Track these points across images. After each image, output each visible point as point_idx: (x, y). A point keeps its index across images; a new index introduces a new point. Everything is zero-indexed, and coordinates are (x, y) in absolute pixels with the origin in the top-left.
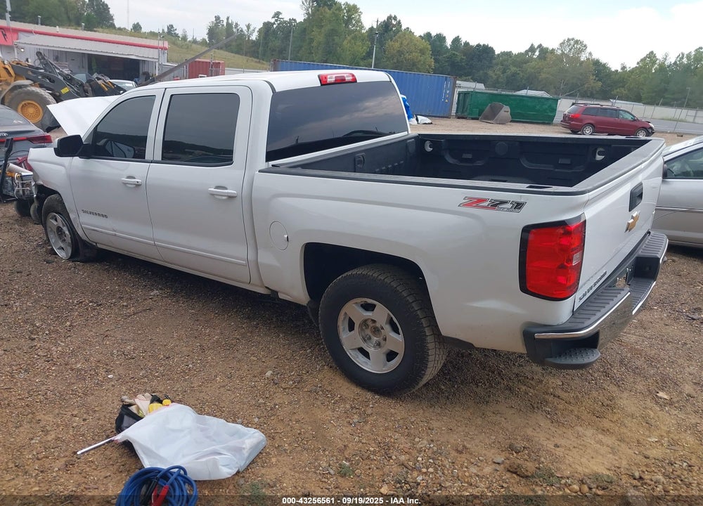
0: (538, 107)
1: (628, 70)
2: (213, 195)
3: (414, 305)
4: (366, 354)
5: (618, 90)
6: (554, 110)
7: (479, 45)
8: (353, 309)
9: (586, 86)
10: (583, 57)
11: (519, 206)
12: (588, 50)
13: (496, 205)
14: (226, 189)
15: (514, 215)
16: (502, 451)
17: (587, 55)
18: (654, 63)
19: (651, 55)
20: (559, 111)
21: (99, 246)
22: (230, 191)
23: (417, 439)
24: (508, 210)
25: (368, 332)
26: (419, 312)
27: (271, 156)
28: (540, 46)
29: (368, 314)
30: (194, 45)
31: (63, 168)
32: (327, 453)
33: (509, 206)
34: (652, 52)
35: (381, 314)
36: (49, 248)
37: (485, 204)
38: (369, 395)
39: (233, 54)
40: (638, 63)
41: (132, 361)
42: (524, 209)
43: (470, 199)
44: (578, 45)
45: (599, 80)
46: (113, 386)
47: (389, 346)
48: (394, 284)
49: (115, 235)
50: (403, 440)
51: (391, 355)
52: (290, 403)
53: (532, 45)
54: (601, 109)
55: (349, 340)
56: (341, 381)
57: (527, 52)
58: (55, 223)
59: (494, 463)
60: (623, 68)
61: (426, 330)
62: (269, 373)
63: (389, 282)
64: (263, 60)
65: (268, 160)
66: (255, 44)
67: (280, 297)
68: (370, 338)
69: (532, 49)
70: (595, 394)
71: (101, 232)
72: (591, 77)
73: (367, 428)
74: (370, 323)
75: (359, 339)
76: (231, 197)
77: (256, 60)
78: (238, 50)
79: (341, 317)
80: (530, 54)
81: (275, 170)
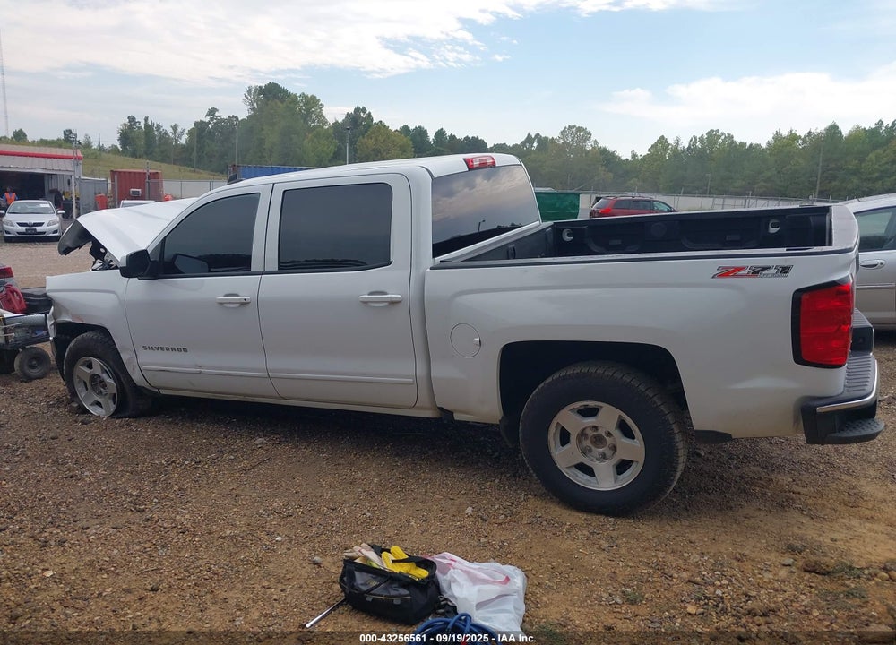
0: (558, 205)
1: (640, 157)
2: (365, 303)
3: (655, 399)
4: (589, 471)
5: (632, 181)
6: (576, 207)
7: (467, 138)
8: (568, 418)
9: (596, 179)
10: (588, 147)
11: (785, 270)
12: (593, 138)
13: (757, 272)
14: (386, 294)
15: (782, 280)
16: (784, 553)
17: (593, 143)
18: (667, 148)
19: (662, 140)
20: (583, 209)
21: (163, 392)
22: (391, 296)
23: (686, 555)
24: (773, 275)
25: (587, 443)
26: (662, 408)
27: (438, 249)
28: (538, 135)
29: (590, 421)
30: (103, 154)
31: (112, 295)
32: (598, 582)
33: (774, 271)
34: (662, 137)
35: (608, 417)
36: (76, 405)
37: (745, 272)
38: (601, 518)
39: (158, 163)
40: (649, 150)
41: (291, 518)
42: (792, 272)
43: (726, 268)
44: (580, 134)
45: (610, 171)
46: (288, 549)
47: (622, 455)
48: (627, 379)
49: (200, 373)
50: (670, 557)
51: (622, 466)
52: (517, 538)
53: (529, 135)
54: (634, 201)
55: (564, 457)
56: (557, 509)
57: (524, 143)
58: (88, 371)
59: (784, 565)
60: (634, 156)
61: (674, 426)
62: (469, 510)
63: (620, 377)
64: (198, 168)
65: (435, 254)
66: (186, 149)
67: (456, 418)
68: (590, 450)
69: (529, 139)
70: (833, 486)
71: (177, 372)
72: (600, 168)
73: (623, 551)
74: (590, 433)
75: (578, 452)
76: (393, 303)
77: (189, 169)
78: (164, 158)
79: (552, 429)
80: (527, 145)
81: (445, 265)
